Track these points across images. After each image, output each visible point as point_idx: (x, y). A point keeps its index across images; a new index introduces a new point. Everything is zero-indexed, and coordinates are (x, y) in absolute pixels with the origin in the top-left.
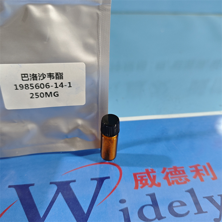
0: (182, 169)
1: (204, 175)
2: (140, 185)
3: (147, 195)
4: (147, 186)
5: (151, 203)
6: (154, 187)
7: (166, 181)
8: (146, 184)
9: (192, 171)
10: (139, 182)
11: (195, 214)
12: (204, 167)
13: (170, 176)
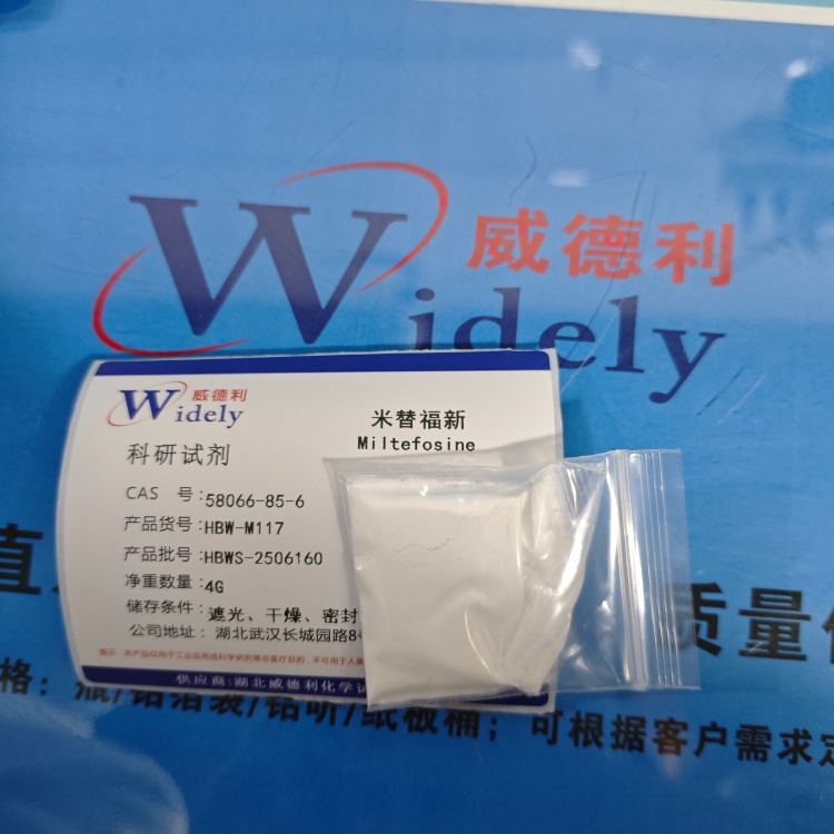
0: (635, 230)
1: (693, 262)
2: (487, 258)
3: (497, 290)
4: (505, 264)
5: (499, 314)
6: (526, 270)
7: (565, 261)
8: (506, 256)
9: (661, 243)
10: (487, 248)
11: (608, 369)
12: (709, 237)
13: (585, 245)
